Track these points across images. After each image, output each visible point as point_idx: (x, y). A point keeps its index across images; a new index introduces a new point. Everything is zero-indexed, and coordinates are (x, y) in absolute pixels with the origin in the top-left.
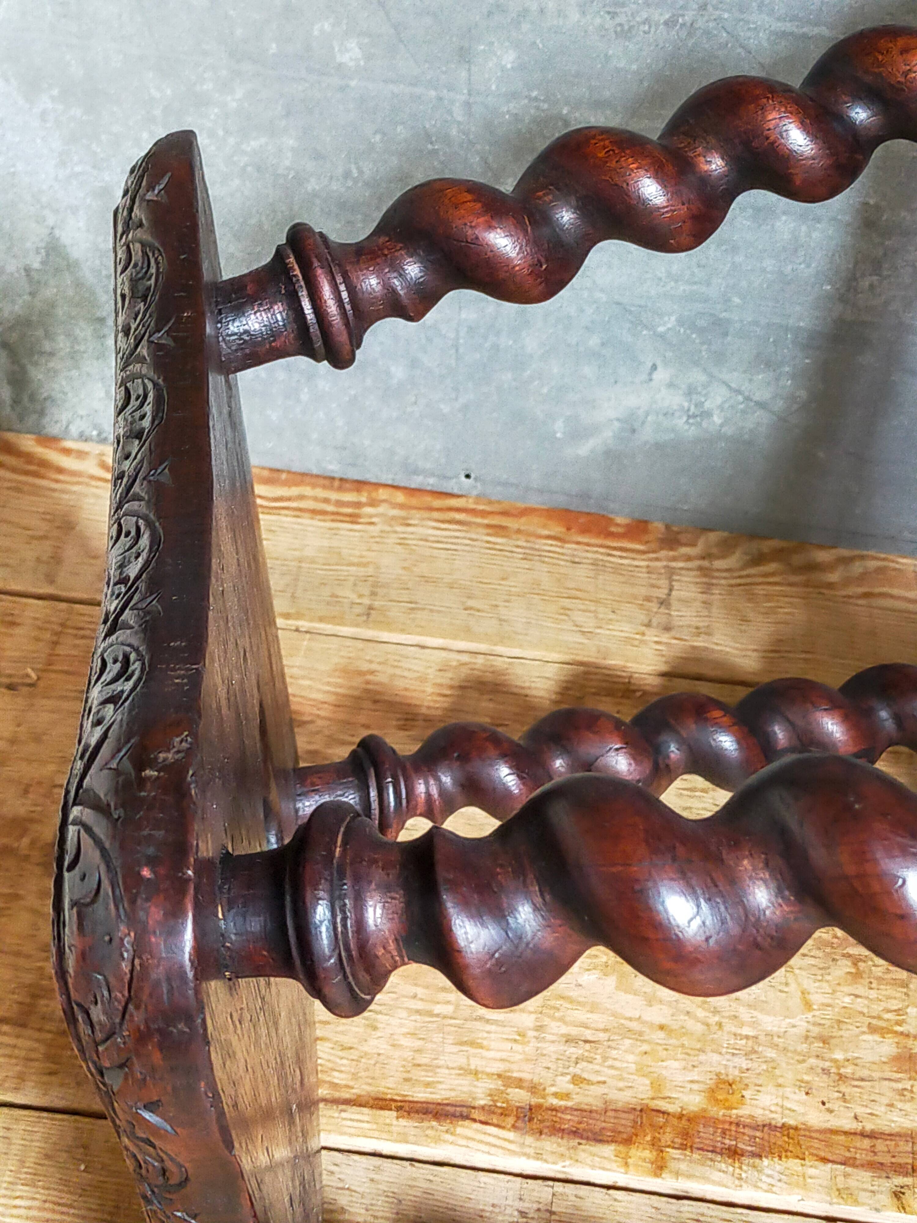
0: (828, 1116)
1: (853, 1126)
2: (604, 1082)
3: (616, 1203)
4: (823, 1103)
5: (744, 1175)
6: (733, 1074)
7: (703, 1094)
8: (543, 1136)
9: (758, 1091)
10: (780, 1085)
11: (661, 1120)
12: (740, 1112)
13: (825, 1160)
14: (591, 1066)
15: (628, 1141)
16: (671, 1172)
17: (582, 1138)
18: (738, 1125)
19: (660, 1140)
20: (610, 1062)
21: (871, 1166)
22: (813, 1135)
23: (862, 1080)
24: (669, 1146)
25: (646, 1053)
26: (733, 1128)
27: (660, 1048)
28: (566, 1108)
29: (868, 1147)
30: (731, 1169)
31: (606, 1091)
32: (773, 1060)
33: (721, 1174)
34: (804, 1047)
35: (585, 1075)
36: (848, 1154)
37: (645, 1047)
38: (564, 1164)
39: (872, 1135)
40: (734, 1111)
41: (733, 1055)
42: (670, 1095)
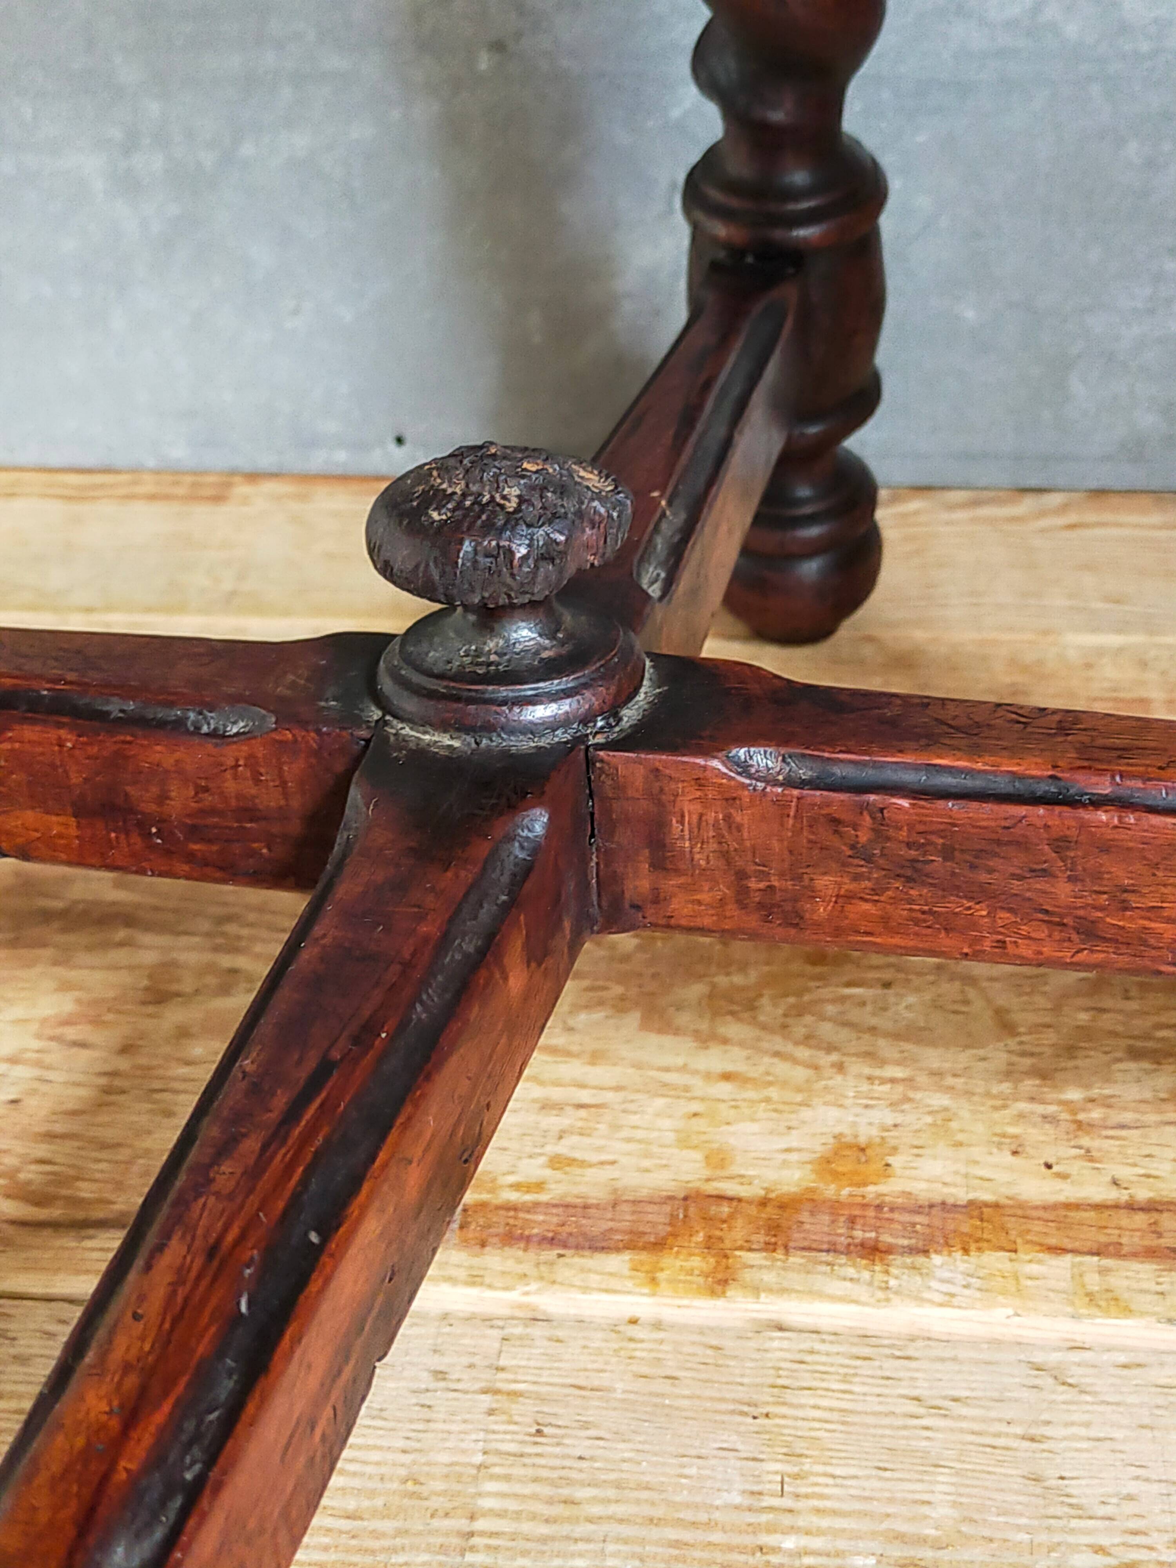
0: (1059, 1184)
1: (1114, 1195)
2: (613, 1163)
3: (632, 1345)
4: (1049, 1166)
5: (893, 1283)
6: (866, 1133)
7: (809, 1167)
8: (487, 1249)
9: (918, 1155)
10: (959, 1144)
11: (725, 1209)
12: (882, 1188)
13: (1058, 1250)
14: (586, 1140)
15: (659, 1245)
16: (744, 1287)
17: (565, 1246)
18: (879, 1207)
19: (721, 1239)
20: (624, 1134)
21: (1150, 1254)
22: (1030, 1213)
23: (1123, 1127)
24: (741, 1248)
25: (695, 1115)
26: (871, 1213)
27: (722, 1106)
28: (537, 1204)
29: (1145, 1226)
30: (866, 1275)
31: (616, 1174)
32: (946, 1109)
33: (848, 1284)
34: (1006, 1087)
35: (578, 1155)
36: (1103, 1239)
37: (695, 1107)
38: (527, 1289)
39: (1151, 1207)
40: (871, 1189)
41: (867, 1106)
42: (743, 1172)
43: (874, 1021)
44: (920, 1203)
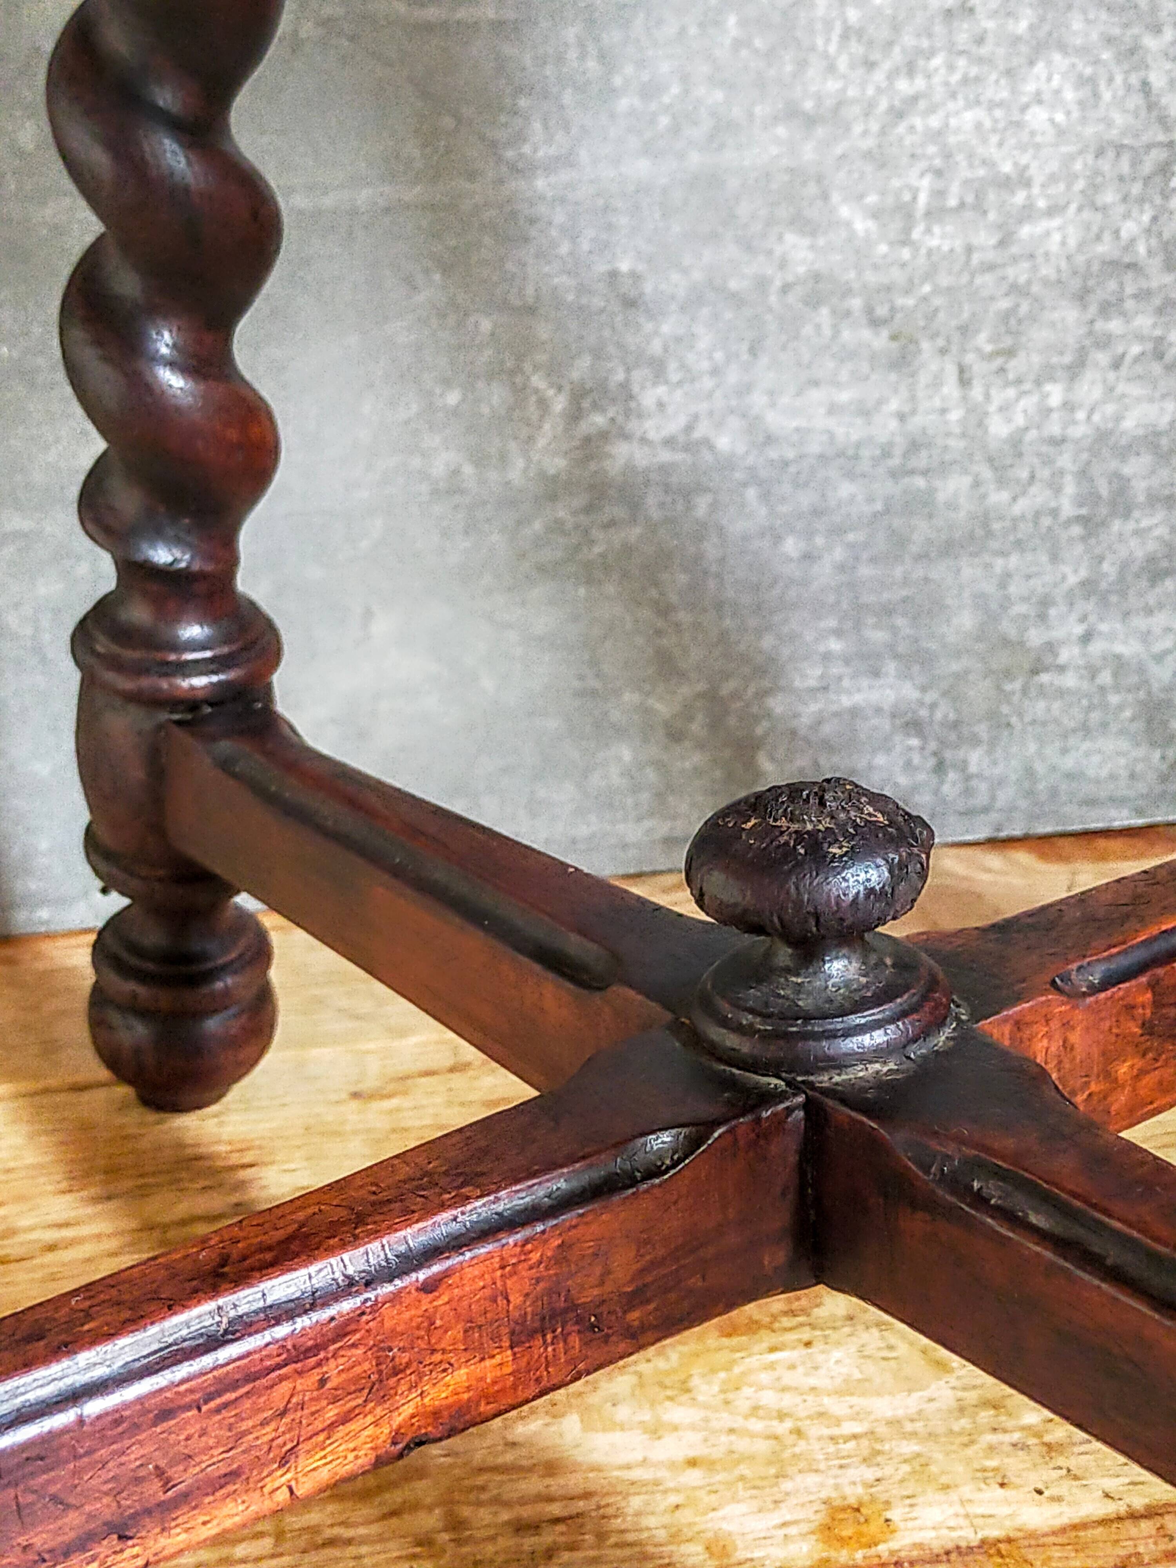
0: (1056, 1508)
1: (1110, 1509)
4: (1040, 1492)
6: (854, 1493)
7: (814, 1537)
9: (911, 1506)
10: (947, 1487)
12: (894, 1545)
18: (898, 1564)
20: (613, 1540)
22: (1042, 1540)
25: (679, 1508)
27: (701, 1493)
29: (1154, 1532)
32: (919, 1455)
34: (964, 1423)
37: (675, 1500)
39: (1152, 1513)
40: (882, 1547)
41: (841, 1467)
42: (749, 1556)
43: (812, 1381)
44: (936, 1551)
